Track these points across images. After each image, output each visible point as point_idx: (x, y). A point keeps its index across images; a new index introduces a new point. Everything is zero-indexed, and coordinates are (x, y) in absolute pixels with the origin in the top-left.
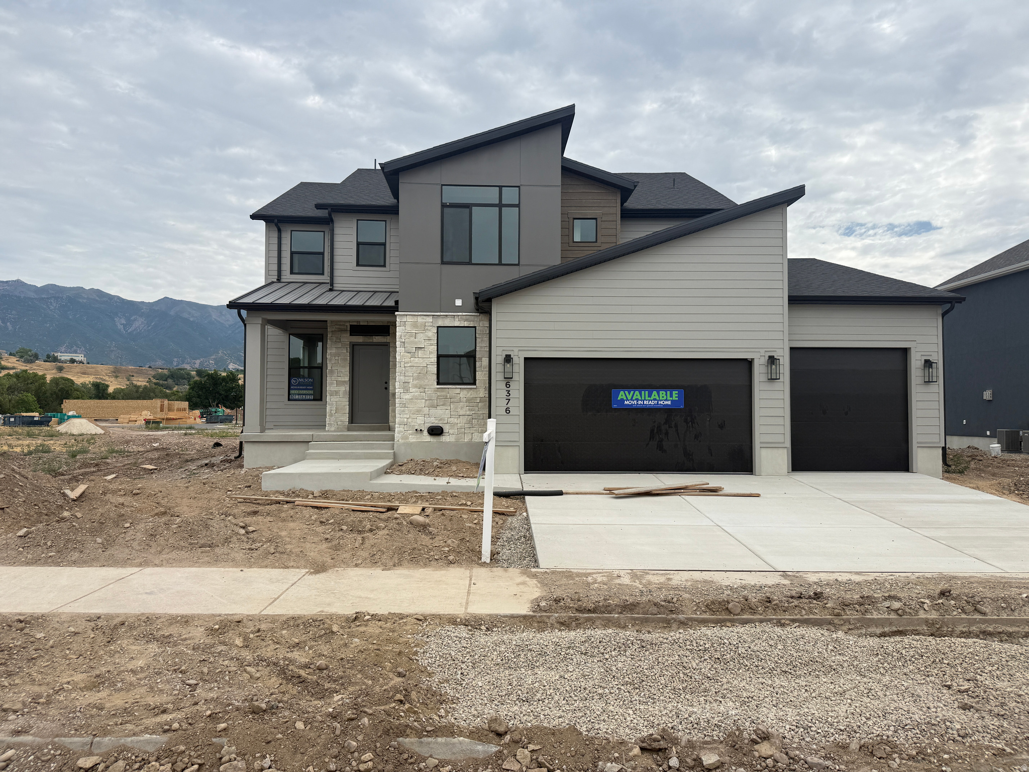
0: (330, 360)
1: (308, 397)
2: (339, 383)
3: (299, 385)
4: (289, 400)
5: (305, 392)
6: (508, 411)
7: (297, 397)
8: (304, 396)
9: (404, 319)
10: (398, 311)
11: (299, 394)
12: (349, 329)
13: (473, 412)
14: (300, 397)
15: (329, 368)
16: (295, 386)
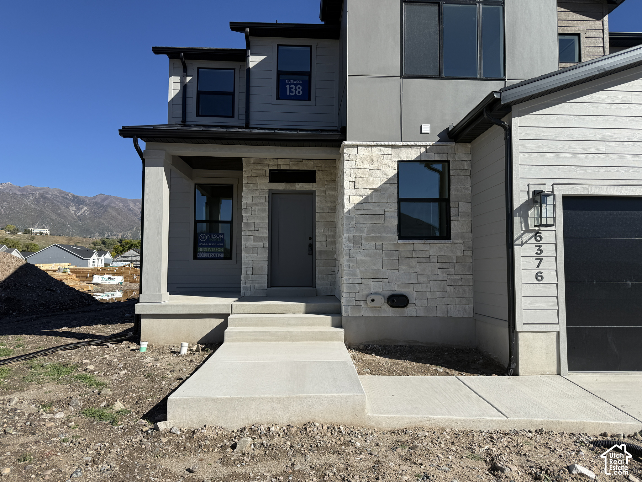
0: (246, 211)
1: (218, 255)
2: (256, 239)
3: (208, 241)
4: (195, 257)
5: (214, 249)
6: (539, 277)
7: (206, 255)
8: (213, 254)
9: (354, 150)
10: (345, 140)
11: (207, 252)
12: (268, 174)
13: (449, 276)
14: (209, 255)
15: (245, 220)
16: (203, 242)
